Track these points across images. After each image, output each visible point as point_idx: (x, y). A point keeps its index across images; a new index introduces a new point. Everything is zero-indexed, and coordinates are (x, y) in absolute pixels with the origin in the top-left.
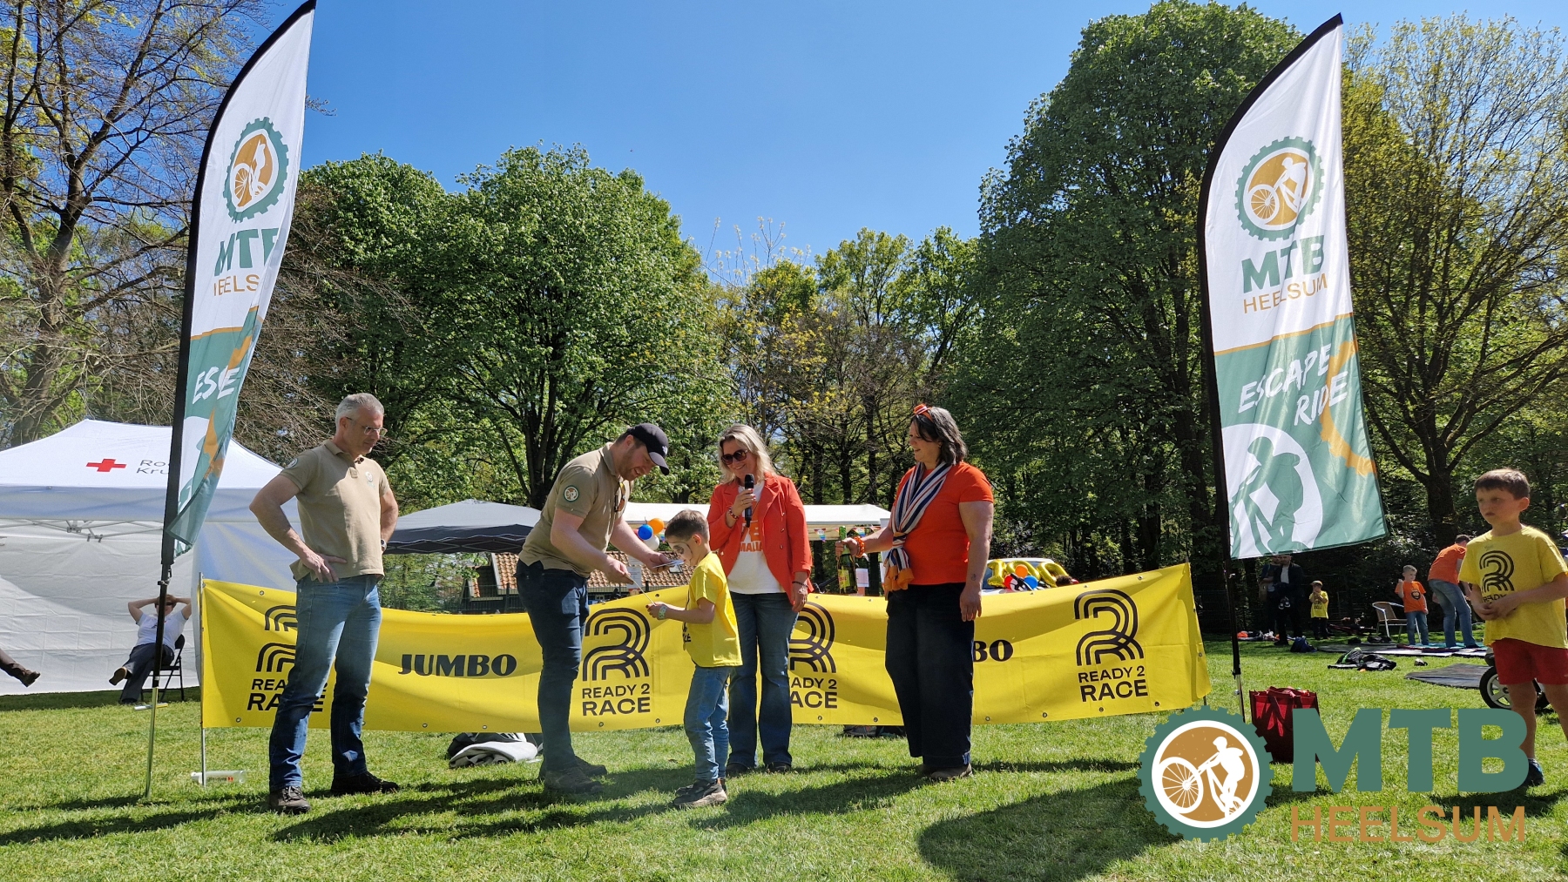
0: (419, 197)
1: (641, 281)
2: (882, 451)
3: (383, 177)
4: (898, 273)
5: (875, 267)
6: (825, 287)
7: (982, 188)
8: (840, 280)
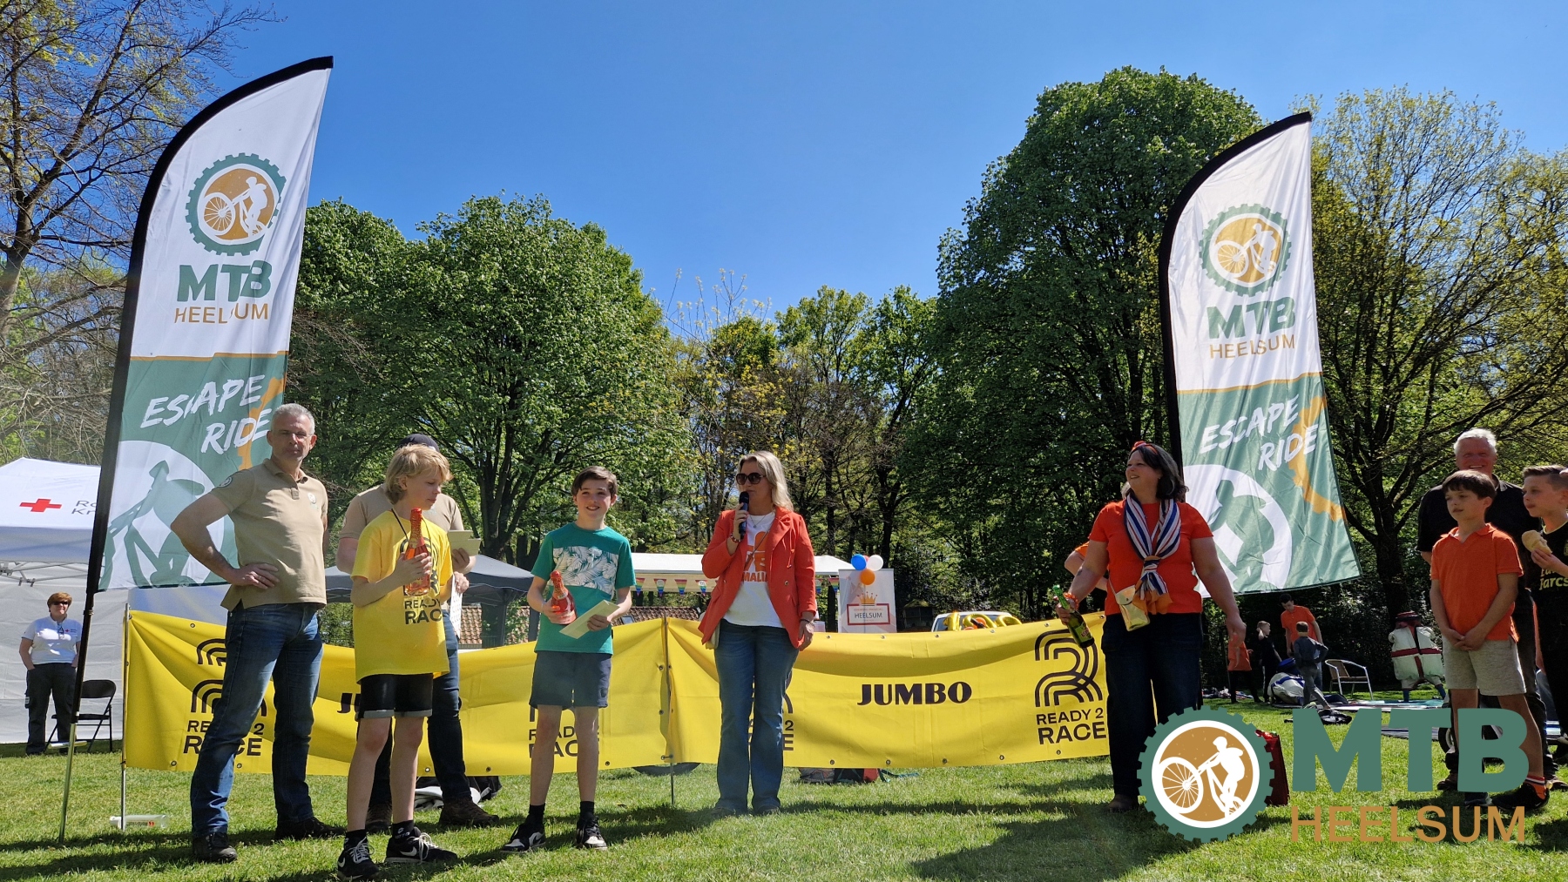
0: (379, 245)
1: (600, 332)
2: (840, 508)
3: (343, 224)
4: (858, 330)
5: (835, 325)
6: (784, 343)
7: (940, 247)
8: (800, 337)
